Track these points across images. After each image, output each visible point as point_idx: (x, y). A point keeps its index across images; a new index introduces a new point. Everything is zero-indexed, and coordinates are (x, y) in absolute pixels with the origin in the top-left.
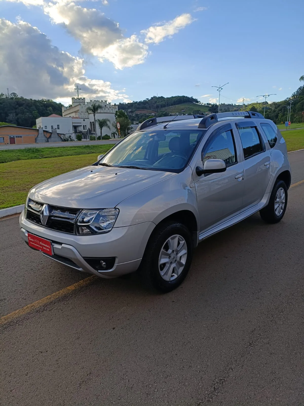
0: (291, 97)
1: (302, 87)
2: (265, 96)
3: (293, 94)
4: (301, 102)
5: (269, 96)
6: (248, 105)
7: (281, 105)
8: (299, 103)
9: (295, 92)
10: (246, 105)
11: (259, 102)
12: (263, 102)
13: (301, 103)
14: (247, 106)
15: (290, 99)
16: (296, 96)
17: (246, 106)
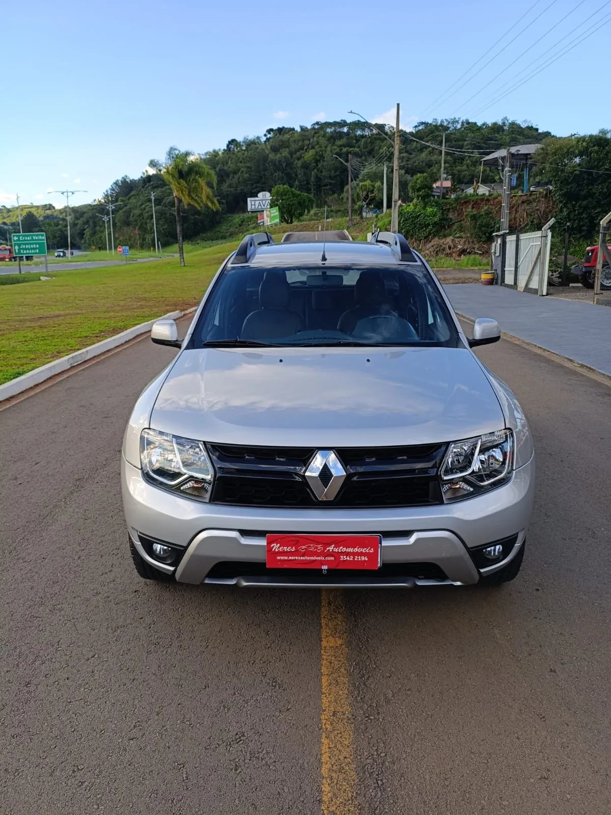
0: (101, 199)
1: (120, 182)
2: (65, 194)
3: (104, 193)
4: (123, 210)
5: (73, 193)
6: (13, 208)
7: (86, 212)
8: (121, 211)
9: (108, 189)
10: (8, 209)
11: (35, 204)
12: (43, 204)
13: (124, 212)
14: (11, 210)
15: (100, 201)
16: (112, 198)
17: (9, 211)
